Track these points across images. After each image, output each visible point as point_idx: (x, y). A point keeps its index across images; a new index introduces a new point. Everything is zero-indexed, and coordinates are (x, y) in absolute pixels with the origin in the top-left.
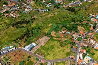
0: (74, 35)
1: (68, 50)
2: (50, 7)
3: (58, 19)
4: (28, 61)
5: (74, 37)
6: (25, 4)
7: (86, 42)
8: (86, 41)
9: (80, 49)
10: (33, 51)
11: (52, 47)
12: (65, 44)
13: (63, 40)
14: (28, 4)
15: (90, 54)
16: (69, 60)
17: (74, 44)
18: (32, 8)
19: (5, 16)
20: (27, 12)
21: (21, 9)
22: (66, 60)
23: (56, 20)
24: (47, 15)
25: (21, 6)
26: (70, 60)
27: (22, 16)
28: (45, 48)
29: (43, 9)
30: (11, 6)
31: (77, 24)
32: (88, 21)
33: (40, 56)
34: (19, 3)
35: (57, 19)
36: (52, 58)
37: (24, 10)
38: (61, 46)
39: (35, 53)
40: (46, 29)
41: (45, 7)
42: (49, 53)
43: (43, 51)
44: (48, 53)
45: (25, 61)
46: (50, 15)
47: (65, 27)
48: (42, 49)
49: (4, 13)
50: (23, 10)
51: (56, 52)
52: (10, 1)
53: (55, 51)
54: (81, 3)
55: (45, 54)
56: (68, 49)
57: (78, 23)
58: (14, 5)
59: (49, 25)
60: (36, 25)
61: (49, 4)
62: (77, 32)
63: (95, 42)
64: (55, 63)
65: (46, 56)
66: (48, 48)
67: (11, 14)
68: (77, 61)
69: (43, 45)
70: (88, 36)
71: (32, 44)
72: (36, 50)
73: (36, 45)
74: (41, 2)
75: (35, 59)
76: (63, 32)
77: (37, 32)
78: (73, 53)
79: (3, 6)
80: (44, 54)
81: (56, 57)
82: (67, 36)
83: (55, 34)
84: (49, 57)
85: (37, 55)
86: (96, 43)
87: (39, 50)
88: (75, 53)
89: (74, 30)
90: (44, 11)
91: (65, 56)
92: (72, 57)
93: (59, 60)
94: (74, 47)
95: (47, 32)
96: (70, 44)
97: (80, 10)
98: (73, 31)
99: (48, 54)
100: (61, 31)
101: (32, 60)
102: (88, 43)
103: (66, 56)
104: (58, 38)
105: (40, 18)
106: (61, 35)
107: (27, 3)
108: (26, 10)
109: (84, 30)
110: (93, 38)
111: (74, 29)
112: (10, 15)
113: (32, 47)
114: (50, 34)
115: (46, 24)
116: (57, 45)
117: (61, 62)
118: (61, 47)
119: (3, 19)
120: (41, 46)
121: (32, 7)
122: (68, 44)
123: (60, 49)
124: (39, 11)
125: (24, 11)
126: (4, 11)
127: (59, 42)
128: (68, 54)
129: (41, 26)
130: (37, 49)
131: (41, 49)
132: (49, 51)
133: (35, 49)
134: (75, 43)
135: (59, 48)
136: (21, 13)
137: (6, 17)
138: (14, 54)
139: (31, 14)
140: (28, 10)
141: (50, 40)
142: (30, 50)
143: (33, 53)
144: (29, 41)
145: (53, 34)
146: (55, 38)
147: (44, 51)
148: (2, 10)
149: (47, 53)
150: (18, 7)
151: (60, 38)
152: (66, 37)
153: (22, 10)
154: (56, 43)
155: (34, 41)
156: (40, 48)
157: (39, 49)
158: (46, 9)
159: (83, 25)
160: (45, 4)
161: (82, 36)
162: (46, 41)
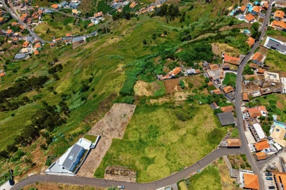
1: (210, 126)
2: (101, 22)
3: (139, 45)
5: (211, 78)
6: (16, 34)
7: (253, 84)
8: (252, 79)
9: (243, 109)
10: (90, 170)
11: (154, 131)
12: (192, 108)
13: (181, 97)
14: (26, 30)
15: (279, 114)
16: (225, 157)
17: (221, 100)
18: (43, 41)
20: (29, 56)
21: (5, 50)
22: (217, 160)
23: (133, 48)
24: (99, 44)
25: (2, 43)
26: (228, 157)
27: (15, 71)
28: (129, 142)
29: (82, 35)
31: (207, 39)
32: (231, 25)
33: (121, 178)
35: (135, 47)
36: (167, 170)
37: (18, 52)
38: (181, 118)
39: (99, 174)
40: (111, 83)
41: (85, 27)
42: (151, 156)
43: (125, 157)
44: (147, 159)
46: (111, 41)
47: (172, 58)
48: (119, 151)
50: (13, 54)
51: (172, 143)
53: (169, 143)
55: (137, 163)
56: (209, 120)
57: (206, 36)
59: (117, 67)
60: (73, 81)
61: (96, 15)
62: (216, 61)
63: (277, 75)
64: (182, 185)
65: (144, 172)
66: (141, 140)
68: (252, 149)
69: (119, 135)
70: (251, 65)
71: (78, 143)
72: (98, 164)
73: (94, 144)
74: (68, 15)
76: (173, 73)
77: (83, 102)
78: (228, 130)
80: (132, 167)
81: (178, 160)
82: (189, 84)
83: (149, 89)
84: (153, 171)
85: (108, 177)
86: (280, 76)
87: (108, 158)
88: (233, 125)
89: (203, 58)
90: (87, 39)
91: (207, 146)
92: (232, 143)
93: (192, 167)
95: (118, 90)
96: (207, 105)
97: (192, 7)
98: (201, 64)
99: (149, 161)
100: (164, 75)
102: (259, 83)
103: (211, 147)
104: (162, 96)
105: (78, 58)
106: (169, 84)
107: (20, 29)
108: (23, 50)
109: (231, 51)
110: (266, 67)
111: (203, 54)
113: (81, 157)
114: (132, 91)
115: (107, 69)
116: (167, 120)
117: (202, 173)
118: (184, 121)
120: (113, 140)
121: (42, 37)
122: (203, 104)
124: (69, 44)
125: (18, 56)
127: (170, 107)
128: (214, 137)
129: (91, 80)
130: (103, 155)
131: (115, 152)
132: (146, 149)
133: (96, 160)
134: (221, 96)
135: (179, 129)
136: (7, 63)
139: (44, 58)
140: (33, 50)
141: (136, 112)
142: (76, 169)
143: (90, 175)
144: (63, 139)
145: (141, 88)
146: (153, 101)
147: (129, 156)
149: (143, 158)
151: (169, 94)
152: (187, 85)
153: (8, 54)
154: (160, 117)
155: (81, 134)
156: (111, 151)
157: (107, 154)
158: (90, 32)
159: (223, 37)
160: (84, 20)
161: (232, 67)
162: (125, 120)
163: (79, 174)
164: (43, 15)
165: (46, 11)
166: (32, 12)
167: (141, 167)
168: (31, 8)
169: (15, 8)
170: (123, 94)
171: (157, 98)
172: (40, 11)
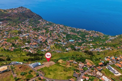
0: (80, 64)
1: (71, 75)
2: (69, 50)
3: (71, 55)
4: (29, 74)
5: (79, 66)
6: (45, 45)
7: (91, 73)
8: (92, 71)
10: (37, 69)
11: (56, 70)
12: (69, 70)
13: (68, 66)
19: (24, 50)
20: (44, 51)
25: (41, 46)
28: (48, 69)
29: (61, 51)
30: (33, 44)
31: (86, 58)
33: (41, 73)
34: (41, 44)
38: (64, 70)
39: (38, 70)
41: (64, 50)
42: (51, 73)
43: (45, 71)
44: (49, 73)
45: (26, 73)
49: (24, 48)
51: (58, 74)
52: (33, 41)
54: (102, 50)
58: (35, 45)
61: (69, 48)
63: (102, 74)
66: (51, 70)
67: (30, 50)
70: (95, 68)
71: (38, 63)
72: (39, 69)
73: (41, 65)
74: (61, 46)
75: (35, 74)
76: (71, 61)
78: (74, 78)
79: (26, 43)
80: (45, 73)
81: (56, 78)
82: (73, 65)
83: (62, 62)
84: (49, 76)
85: (39, 72)
87: (42, 69)
88: (77, 78)
91: (66, 78)
94: (76, 73)
96: (73, 70)
97: (99, 54)
98: (80, 62)
101: (33, 74)
104: (64, 64)
106: (68, 63)
107: (47, 45)
108: (44, 49)
109: (92, 63)
110: (100, 71)
111: (83, 60)
112: (28, 51)
113: (37, 65)
114: (58, 60)
119: (21, 52)
120: (46, 66)
121: (51, 48)
123: (62, 73)
124: (56, 52)
125: (42, 50)
126: (25, 47)
127: (64, 67)
128: (69, 77)
131: (44, 69)
134: (79, 70)
136: (38, 51)
137: (24, 52)
138: (20, 66)
140: (47, 50)
141: (55, 64)
145: (60, 61)
146: (60, 64)
148: (23, 46)
150: (38, 46)
151: (66, 65)
153: (40, 49)
154: (60, 68)
160: (64, 48)
161: (88, 66)
162: (51, 64)
163: (34, 68)
164: (55, 43)
165: (56, 43)
166: (53, 42)
167: (47, 74)
168: (53, 41)
169: (49, 40)
170: (55, 60)
171: (62, 64)
172: (55, 42)
